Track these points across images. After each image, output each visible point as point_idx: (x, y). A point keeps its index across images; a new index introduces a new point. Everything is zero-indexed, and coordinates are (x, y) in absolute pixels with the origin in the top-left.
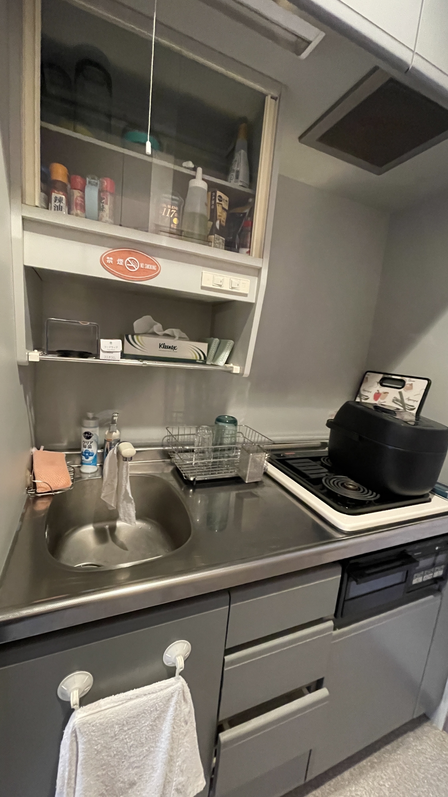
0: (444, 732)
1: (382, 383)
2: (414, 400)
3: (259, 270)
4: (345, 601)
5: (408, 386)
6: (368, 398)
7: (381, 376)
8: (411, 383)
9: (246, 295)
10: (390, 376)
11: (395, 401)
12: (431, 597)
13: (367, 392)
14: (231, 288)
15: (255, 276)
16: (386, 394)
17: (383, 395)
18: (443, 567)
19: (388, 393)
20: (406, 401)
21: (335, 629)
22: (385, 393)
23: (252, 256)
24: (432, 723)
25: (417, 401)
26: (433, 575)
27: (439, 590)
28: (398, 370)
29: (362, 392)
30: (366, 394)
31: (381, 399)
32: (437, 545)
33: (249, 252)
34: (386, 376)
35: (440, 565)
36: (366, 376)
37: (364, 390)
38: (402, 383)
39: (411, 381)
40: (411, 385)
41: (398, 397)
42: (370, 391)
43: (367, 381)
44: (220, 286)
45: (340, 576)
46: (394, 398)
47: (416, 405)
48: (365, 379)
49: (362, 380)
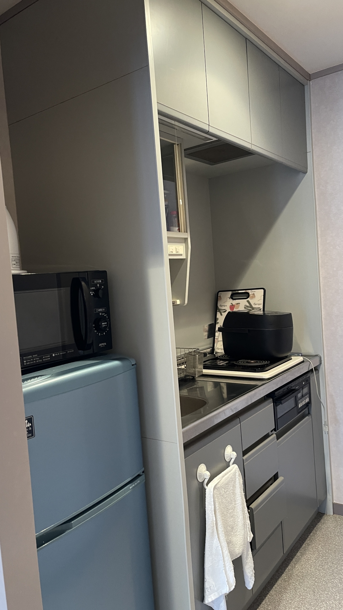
0: (334, 515)
1: (232, 297)
2: (259, 303)
3: (186, 239)
4: (277, 419)
5: (252, 295)
6: (226, 310)
7: (230, 293)
8: (253, 293)
9: (181, 255)
10: (237, 291)
11: (246, 307)
12: (307, 417)
13: (224, 307)
14: (176, 252)
15: (184, 243)
16: (239, 304)
17: (236, 305)
18: (308, 395)
19: (239, 303)
20: (254, 306)
21: (277, 439)
22: (237, 304)
23: (182, 232)
25: (261, 304)
26: (305, 401)
27: (309, 414)
28: (241, 286)
29: (220, 308)
30: (223, 308)
31: (236, 309)
32: (303, 381)
33: (179, 230)
34: (234, 292)
35: (306, 395)
36: (219, 295)
37: (221, 306)
38: (247, 295)
39: (252, 292)
40: (254, 294)
41: (248, 305)
42: (226, 305)
43: (221, 299)
44: (172, 252)
45: (273, 404)
46: (245, 306)
47: (261, 307)
48: (219, 297)
49: (217, 299)
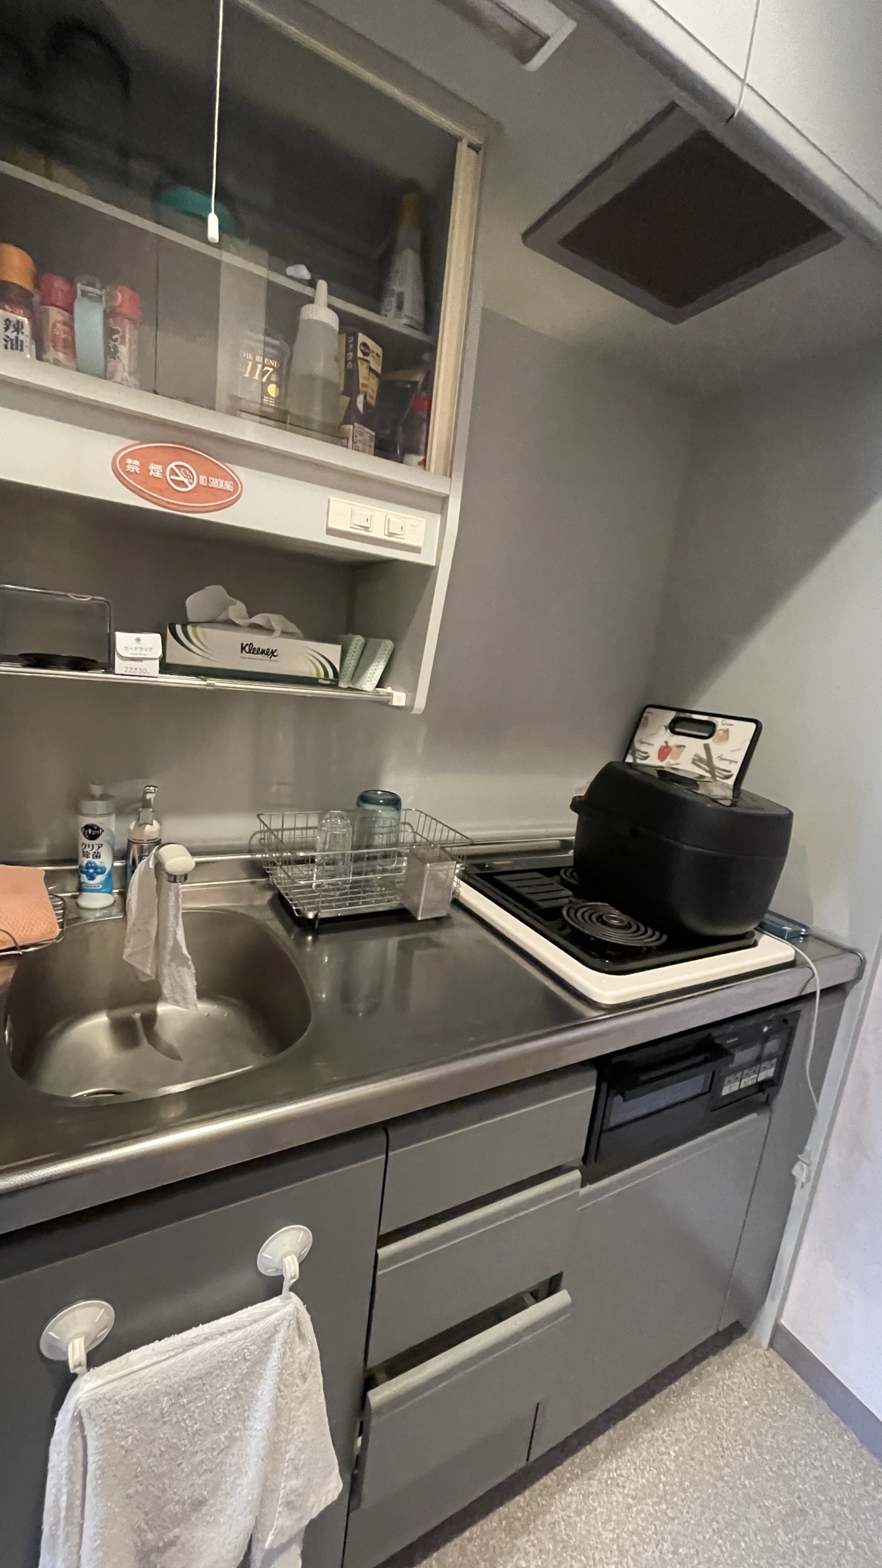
0: (771, 1350)
1: (673, 728)
2: (731, 759)
3: (445, 499)
4: (601, 1131)
5: (721, 732)
6: (648, 757)
7: (672, 715)
8: (725, 727)
9: (416, 550)
10: (688, 715)
11: (697, 760)
12: (754, 1116)
13: (646, 745)
14: (387, 533)
15: (436, 512)
16: (681, 748)
17: (675, 750)
18: (775, 1061)
19: (684, 746)
20: (717, 763)
21: (583, 1185)
22: (679, 747)
23: (429, 470)
24: (750, 1337)
25: (736, 762)
26: (757, 1078)
27: (767, 1103)
28: (702, 703)
29: (637, 745)
30: (644, 748)
31: (672, 758)
32: (768, 1023)
33: (423, 463)
34: (682, 715)
35: (769, 1058)
36: (645, 715)
37: (642, 743)
38: (710, 728)
39: (725, 724)
40: (727, 731)
41: (703, 755)
42: (651, 743)
43: (646, 725)
44: (366, 529)
45: (594, 1088)
46: (695, 756)
47: (735, 769)
48: (643, 720)
49: (638, 722)
